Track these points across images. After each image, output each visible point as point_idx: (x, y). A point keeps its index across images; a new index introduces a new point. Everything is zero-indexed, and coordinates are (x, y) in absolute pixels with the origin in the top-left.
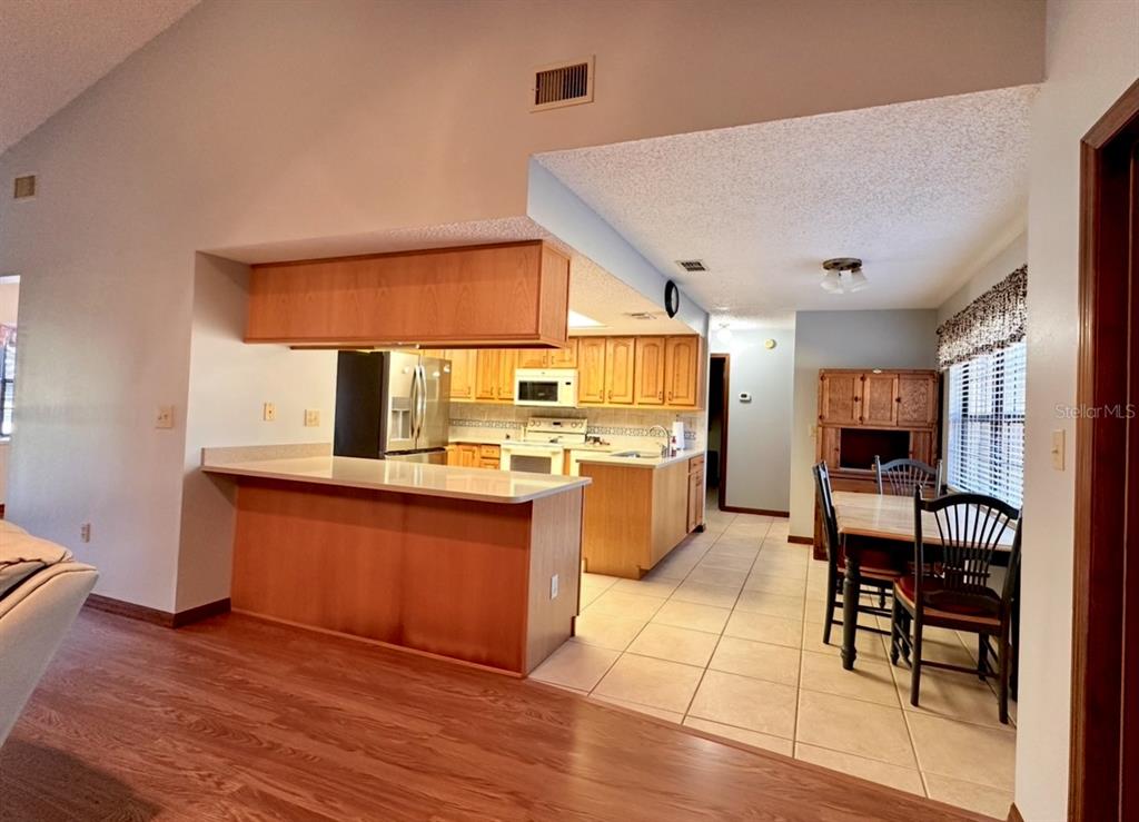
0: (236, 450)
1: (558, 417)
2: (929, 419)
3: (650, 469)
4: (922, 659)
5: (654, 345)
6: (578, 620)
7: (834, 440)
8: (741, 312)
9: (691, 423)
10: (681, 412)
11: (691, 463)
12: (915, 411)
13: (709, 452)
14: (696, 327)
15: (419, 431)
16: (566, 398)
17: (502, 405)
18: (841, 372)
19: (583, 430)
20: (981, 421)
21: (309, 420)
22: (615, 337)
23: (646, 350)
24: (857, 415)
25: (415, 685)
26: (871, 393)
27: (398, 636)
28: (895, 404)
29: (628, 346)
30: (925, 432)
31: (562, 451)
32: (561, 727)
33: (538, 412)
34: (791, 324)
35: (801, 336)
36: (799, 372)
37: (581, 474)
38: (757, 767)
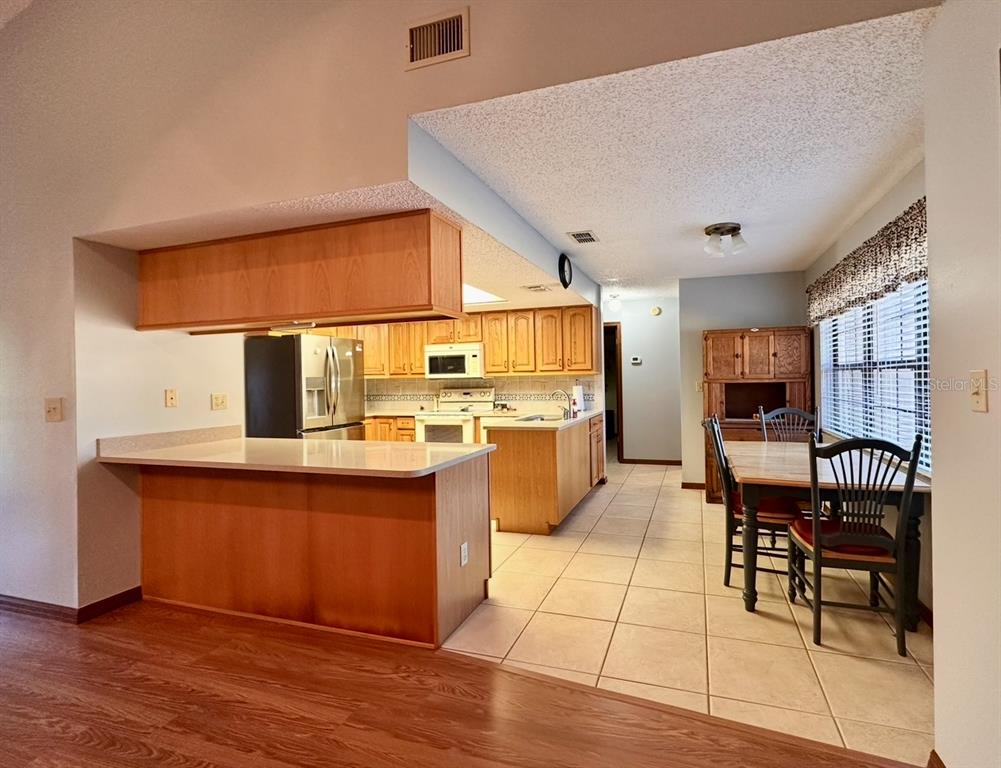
0: (136, 439)
1: (468, 387)
2: (802, 371)
3: (553, 432)
4: (822, 599)
5: (552, 316)
6: (491, 582)
7: (718, 393)
8: (629, 282)
9: (589, 386)
10: (579, 376)
11: (591, 423)
12: (790, 364)
13: (607, 411)
14: (590, 299)
15: (335, 407)
16: (473, 370)
17: (415, 379)
18: (723, 332)
19: (491, 398)
20: (852, 369)
21: (215, 404)
22: (515, 311)
23: (545, 321)
24: (738, 370)
25: (325, 667)
26: (750, 349)
27: (310, 614)
28: (772, 358)
29: (527, 319)
30: (799, 382)
31: (472, 418)
32: (474, 701)
33: (449, 383)
34: (675, 292)
35: (685, 302)
36: (685, 334)
37: (489, 442)
38: (674, 729)
